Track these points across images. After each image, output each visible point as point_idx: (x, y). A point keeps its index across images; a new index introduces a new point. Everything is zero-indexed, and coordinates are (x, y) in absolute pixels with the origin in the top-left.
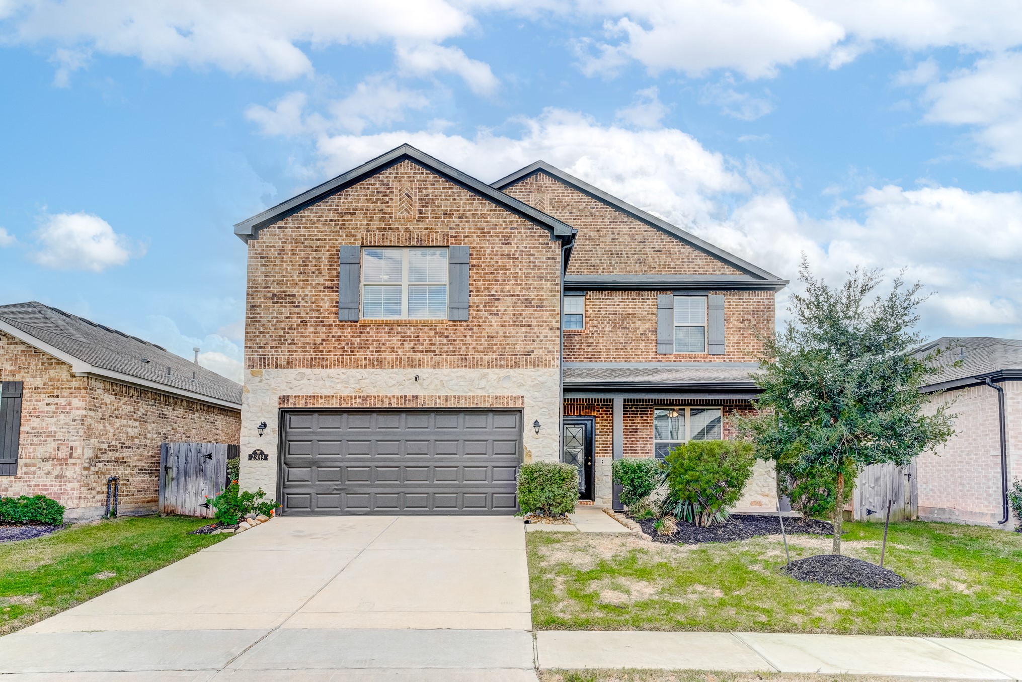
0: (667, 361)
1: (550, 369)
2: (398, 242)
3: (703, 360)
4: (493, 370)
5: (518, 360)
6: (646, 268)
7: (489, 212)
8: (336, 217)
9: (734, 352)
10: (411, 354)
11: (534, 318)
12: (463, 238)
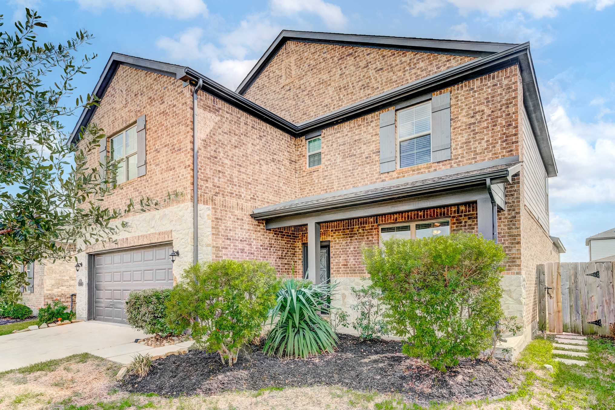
0: (390, 179)
3: (427, 170)
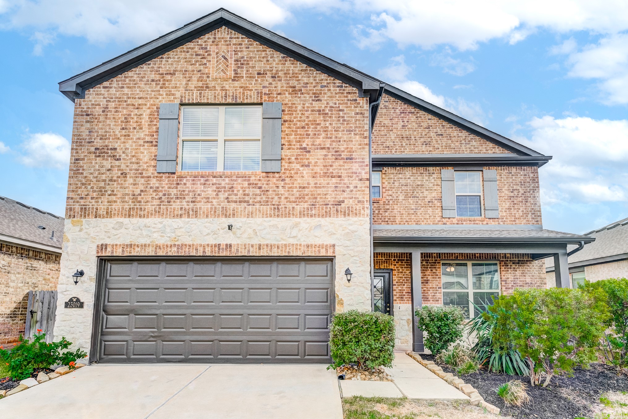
0: (451, 224)
1: (360, 219)
2: (215, 99)
3: (481, 223)
4: (304, 219)
5: (328, 209)
6: (431, 149)
7: (300, 72)
8: (158, 77)
9: (507, 216)
10: (225, 204)
11: (344, 169)
12: (275, 96)
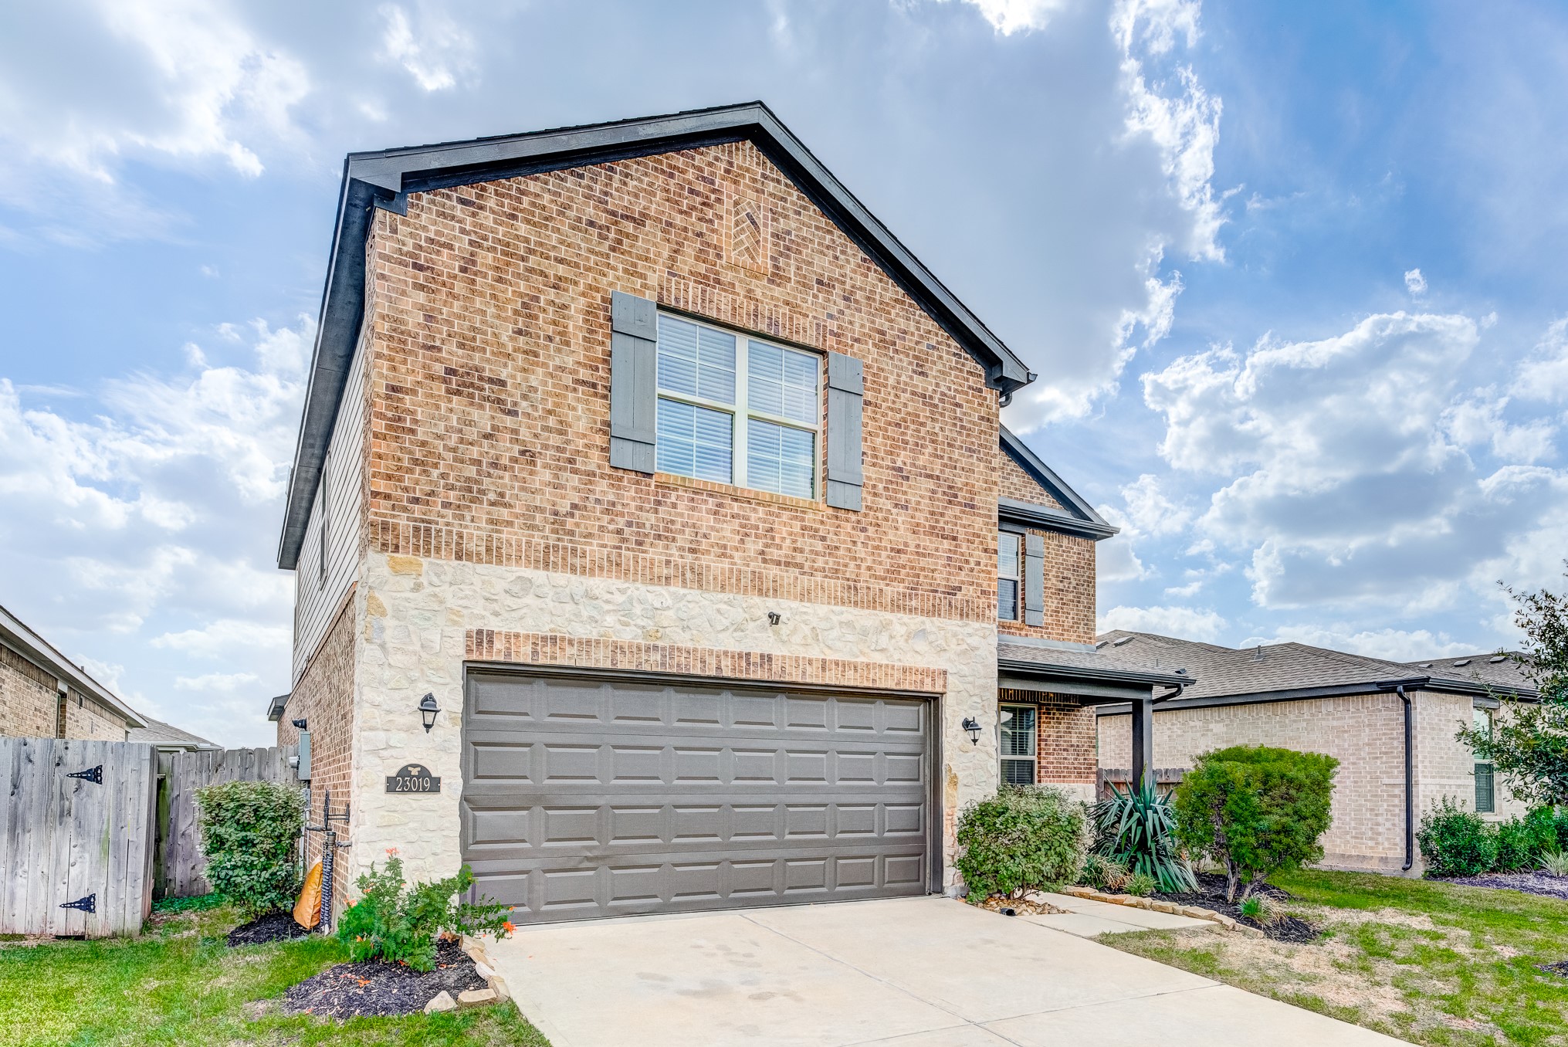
2: (733, 315)
4: (900, 615)
5: (938, 601)
7: (893, 303)
8: (603, 219)
10: (756, 565)
11: (961, 525)
12: (850, 342)
